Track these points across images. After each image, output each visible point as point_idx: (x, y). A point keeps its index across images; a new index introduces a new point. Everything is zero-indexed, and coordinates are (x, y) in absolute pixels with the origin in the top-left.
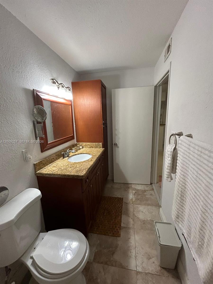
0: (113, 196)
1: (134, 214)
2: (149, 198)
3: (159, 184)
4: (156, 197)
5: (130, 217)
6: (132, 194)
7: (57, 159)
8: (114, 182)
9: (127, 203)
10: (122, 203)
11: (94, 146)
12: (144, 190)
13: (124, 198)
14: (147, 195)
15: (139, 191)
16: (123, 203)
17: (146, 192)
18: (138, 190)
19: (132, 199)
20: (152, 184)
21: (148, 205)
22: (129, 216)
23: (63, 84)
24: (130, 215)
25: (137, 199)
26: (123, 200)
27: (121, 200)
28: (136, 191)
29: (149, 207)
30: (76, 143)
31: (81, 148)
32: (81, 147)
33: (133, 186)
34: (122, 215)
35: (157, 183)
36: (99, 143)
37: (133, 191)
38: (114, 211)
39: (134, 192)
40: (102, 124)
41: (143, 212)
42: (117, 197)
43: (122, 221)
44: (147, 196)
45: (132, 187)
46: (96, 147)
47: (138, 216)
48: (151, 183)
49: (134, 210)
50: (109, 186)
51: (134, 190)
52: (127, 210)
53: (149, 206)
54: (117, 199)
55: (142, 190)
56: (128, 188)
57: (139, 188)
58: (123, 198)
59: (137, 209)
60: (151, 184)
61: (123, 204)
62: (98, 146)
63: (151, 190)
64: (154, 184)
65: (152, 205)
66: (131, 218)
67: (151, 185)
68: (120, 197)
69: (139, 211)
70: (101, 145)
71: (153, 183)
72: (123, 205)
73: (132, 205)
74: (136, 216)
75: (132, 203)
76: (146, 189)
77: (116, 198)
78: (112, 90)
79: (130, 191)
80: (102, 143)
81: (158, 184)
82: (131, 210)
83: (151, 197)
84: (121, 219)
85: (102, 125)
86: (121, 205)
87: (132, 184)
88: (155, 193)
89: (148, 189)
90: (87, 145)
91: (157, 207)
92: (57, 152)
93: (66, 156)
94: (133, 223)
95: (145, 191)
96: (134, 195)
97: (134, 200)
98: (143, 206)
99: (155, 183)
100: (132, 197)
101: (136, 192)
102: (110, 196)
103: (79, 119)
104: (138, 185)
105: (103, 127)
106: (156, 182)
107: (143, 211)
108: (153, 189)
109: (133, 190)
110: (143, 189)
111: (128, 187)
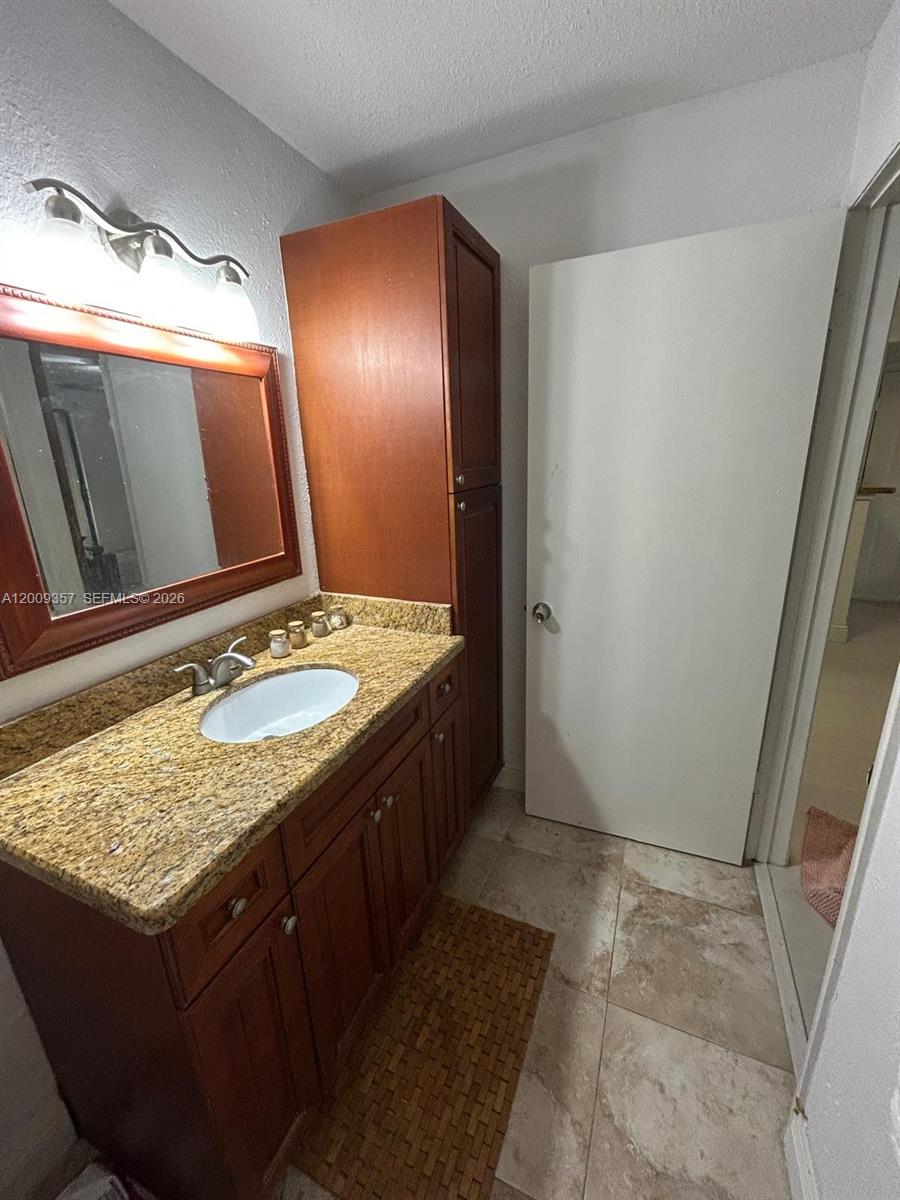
0: (499, 911)
1: (598, 1093)
2: (720, 974)
3: (804, 874)
4: (768, 973)
5: (566, 1108)
6: (611, 916)
7: (151, 701)
8: (528, 811)
9: (568, 982)
10: (543, 971)
11: (406, 619)
12: (699, 904)
13: (556, 940)
14: (712, 946)
15: (662, 898)
16: (549, 973)
17: (707, 923)
18: (659, 891)
19: (608, 957)
20: (754, 860)
21: (710, 1033)
22: (561, 1102)
23: (162, 234)
24: (571, 1096)
25: (640, 966)
26: (548, 949)
27: (542, 944)
28: (643, 897)
29: (715, 1053)
30: (318, 592)
31: (337, 625)
32: (336, 620)
33: (632, 859)
34: (523, 1077)
35: (790, 863)
36: (432, 605)
37: (624, 895)
38: (477, 1028)
39: (630, 901)
40: (451, 490)
41: (662, 1090)
42: (520, 919)
43: (512, 1133)
44: (708, 954)
45: (625, 860)
46: (419, 627)
47: (624, 1117)
48: (749, 857)
49: (607, 1053)
50: (490, 829)
51: (633, 885)
52: (562, 1039)
53: (712, 1047)
54: (518, 933)
55: (685, 898)
56: (600, 864)
57: (669, 875)
58: (552, 936)
59: (628, 1046)
60: (749, 862)
61: (546, 984)
62: (429, 623)
63: (741, 911)
64: (765, 866)
65: (734, 1040)
66: (574, 1123)
67: (747, 871)
68: (537, 921)
69: (638, 1074)
70: (441, 616)
71: (763, 856)
72: (545, 993)
73: (602, 1004)
74: (610, 1116)
75: (602, 992)
76: (714, 893)
77: (513, 927)
78: (534, 271)
79: (609, 891)
80: (448, 606)
81: (796, 869)
82: (587, 1045)
83: (738, 969)
84: (504, 1115)
85: (452, 497)
86: (530, 989)
87: (628, 844)
88: (766, 939)
89: (722, 899)
90: (368, 609)
91: (767, 1068)
92: (152, 662)
93: (212, 681)
94: (581, 1168)
95: (700, 910)
96: (628, 925)
97: (618, 966)
98: (675, 1039)
99: (774, 859)
100: (609, 939)
101: (640, 907)
102: (484, 905)
103: (328, 459)
104: (661, 854)
105: (457, 509)
106: (780, 856)
107: (665, 1082)
108: (756, 908)
109: (628, 888)
110: (689, 894)
111: (602, 857)
